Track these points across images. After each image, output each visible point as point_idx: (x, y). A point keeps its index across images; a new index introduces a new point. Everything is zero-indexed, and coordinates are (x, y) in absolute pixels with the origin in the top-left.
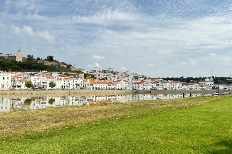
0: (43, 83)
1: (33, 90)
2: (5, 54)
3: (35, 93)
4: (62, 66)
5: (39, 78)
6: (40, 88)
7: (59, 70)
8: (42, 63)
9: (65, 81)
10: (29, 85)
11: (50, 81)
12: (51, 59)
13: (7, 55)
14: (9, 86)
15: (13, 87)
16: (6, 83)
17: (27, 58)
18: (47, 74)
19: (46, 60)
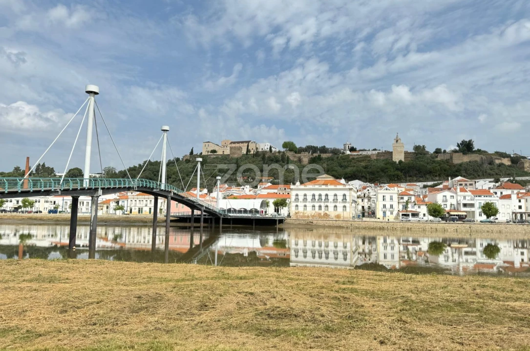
0: (465, 205)
1: (444, 222)
2: (369, 150)
3: (452, 229)
4: (497, 162)
5: (455, 195)
6: (461, 218)
7: (492, 172)
8: (446, 160)
9: (523, 201)
10: (435, 211)
11: (483, 202)
12: (466, 147)
13: (374, 152)
14: (395, 213)
15: (403, 215)
16: (388, 206)
17: (413, 153)
18: (466, 185)
19: (455, 151)
